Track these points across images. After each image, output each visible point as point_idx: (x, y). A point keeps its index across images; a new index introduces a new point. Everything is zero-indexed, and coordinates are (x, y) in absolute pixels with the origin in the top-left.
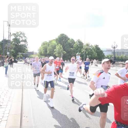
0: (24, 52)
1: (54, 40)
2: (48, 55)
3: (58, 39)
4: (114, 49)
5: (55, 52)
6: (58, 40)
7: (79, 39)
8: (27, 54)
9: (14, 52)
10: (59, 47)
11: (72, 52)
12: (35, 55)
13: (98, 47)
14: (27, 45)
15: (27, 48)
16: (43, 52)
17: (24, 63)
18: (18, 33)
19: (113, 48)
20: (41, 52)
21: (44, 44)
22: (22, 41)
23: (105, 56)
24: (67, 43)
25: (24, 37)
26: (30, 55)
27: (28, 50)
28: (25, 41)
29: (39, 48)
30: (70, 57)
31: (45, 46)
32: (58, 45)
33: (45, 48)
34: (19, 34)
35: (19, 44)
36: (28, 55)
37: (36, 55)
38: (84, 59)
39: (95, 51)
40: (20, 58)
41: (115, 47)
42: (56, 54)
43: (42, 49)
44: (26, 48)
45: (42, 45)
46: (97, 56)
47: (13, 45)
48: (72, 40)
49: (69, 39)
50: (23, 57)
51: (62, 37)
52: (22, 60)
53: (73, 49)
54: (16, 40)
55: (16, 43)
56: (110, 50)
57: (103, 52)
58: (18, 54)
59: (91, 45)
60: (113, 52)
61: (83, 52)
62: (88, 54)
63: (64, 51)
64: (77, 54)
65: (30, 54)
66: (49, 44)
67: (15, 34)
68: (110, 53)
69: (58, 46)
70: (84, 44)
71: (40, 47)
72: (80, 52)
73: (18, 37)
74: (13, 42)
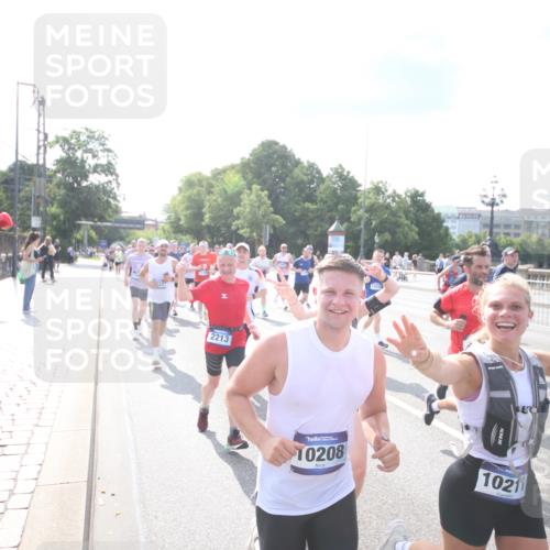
0: (102, 219)
1: (233, 167)
2: (205, 231)
3: (252, 165)
4: (489, 208)
5: (238, 218)
6: (251, 168)
7: (340, 166)
8: (117, 225)
9: (62, 217)
10: (253, 199)
11: (312, 220)
12: (152, 230)
13: (424, 201)
14: (118, 184)
15: (115, 198)
16: (185, 216)
17: (105, 265)
18: (76, 134)
19: (487, 205)
20: (179, 219)
21: (190, 183)
22: (95, 171)
23: (454, 237)
24: (288, 179)
25: (106, 153)
26: (132, 231)
27: (123, 210)
28: (108, 169)
29: (169, 202)
30: (300, 241)
31: (195, 191)
32: (250, 189)
33: (194, 200)
34: (83, 138)
35: (84, 184)
36: (122, 231)
37: (157, 229)
38: (362, 249)
39: (411, 215)
40: (86, 241)
41: (493, 199)
42: (243, 228)
43: (183, 206)
44: (112, 201)
45: (180, 189)
46: (417, 237)
47: (58, 185)
48: (312, 166)
49: (298, 163)
50: (100, 238)
51: (269, 156)
52: (95, 250)
53: (315, 207)
54: (71, 166)
55: (71, 180)
56: (473, 211)
57: (443, 221)
58: (80, 225)
59: (394, 192)
60: (488, 222)
61: (360, 219)
62: (381, 230)
63: (275, 213)
64: (332, 229)
65: (131, 226)
66: (211, 186)
67: (66, 140)
68: (475, 228)
69: (249, 195)
70: (360, 185)
71: (174, 198)
72: (344, 218)
73: (79, 154)
74: (55, 172)
